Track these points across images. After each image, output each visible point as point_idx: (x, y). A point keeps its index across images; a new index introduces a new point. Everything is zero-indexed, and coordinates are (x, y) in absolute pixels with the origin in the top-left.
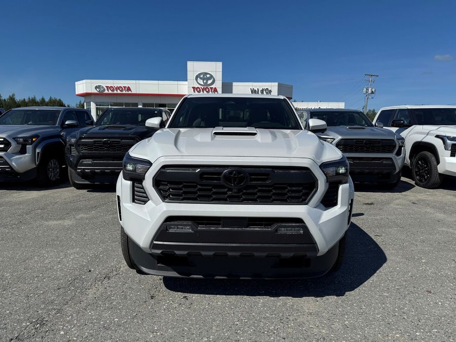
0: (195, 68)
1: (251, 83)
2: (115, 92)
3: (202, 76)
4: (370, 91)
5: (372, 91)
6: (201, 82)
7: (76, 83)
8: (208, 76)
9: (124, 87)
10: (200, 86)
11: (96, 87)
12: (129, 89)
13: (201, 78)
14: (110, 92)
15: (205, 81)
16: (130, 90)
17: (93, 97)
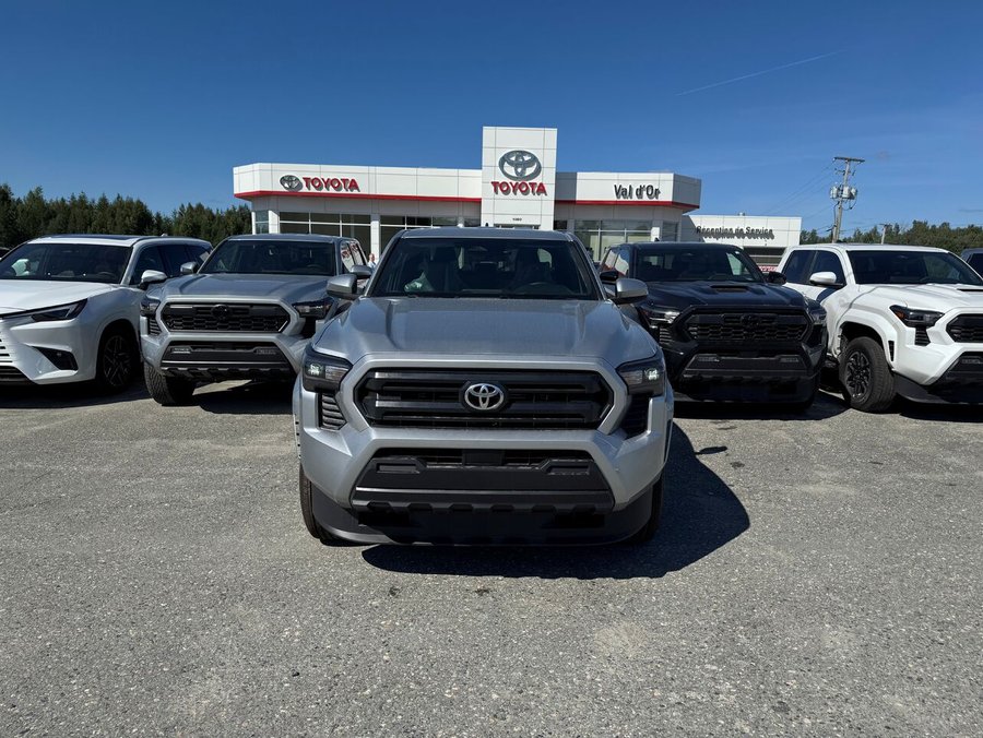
0: (498, 140)
1: (616, 174)
2: (324, 190)
3: (513, 159)
4: (845, 194)
5: (851, 194)
6: (511, 170)
7: (236, 170)
8: (527, 158)
9: (344, 180)
10: (508, 181)
11: (283, 180)
12: (354, 185)
13: (511, 163)
14: (313, 190)
15: (519, 170)
16: (357, 188)
17: (273, 199)
